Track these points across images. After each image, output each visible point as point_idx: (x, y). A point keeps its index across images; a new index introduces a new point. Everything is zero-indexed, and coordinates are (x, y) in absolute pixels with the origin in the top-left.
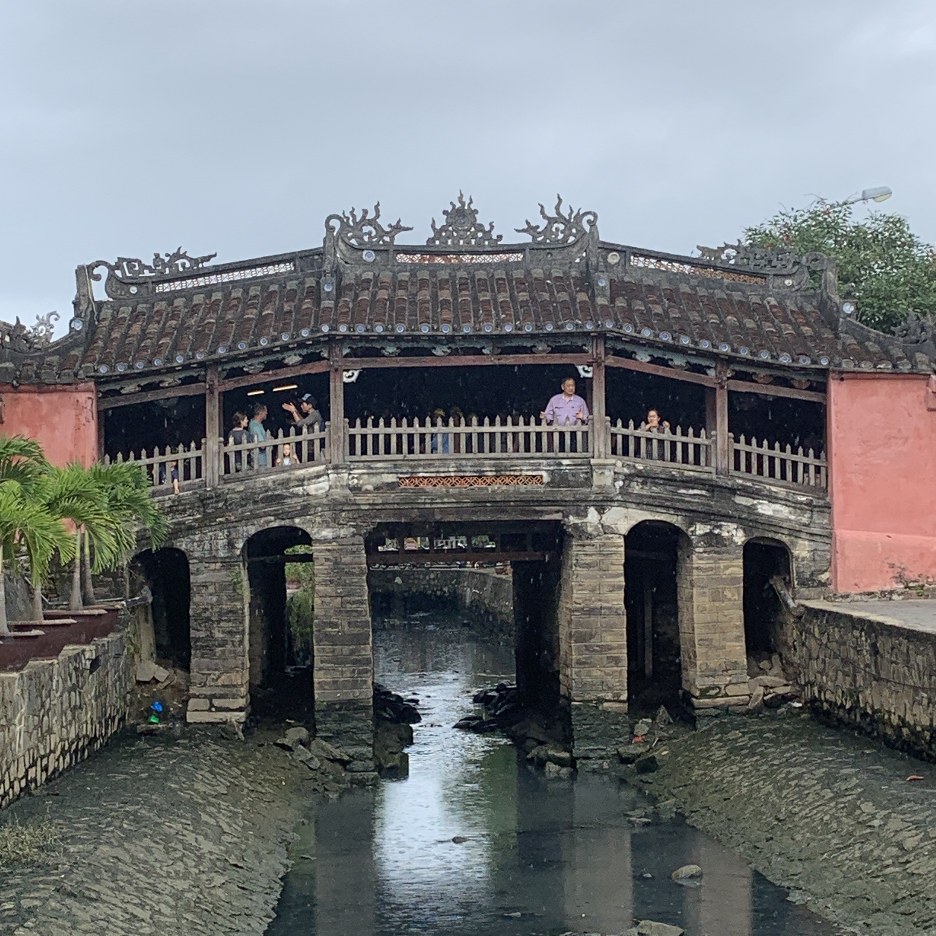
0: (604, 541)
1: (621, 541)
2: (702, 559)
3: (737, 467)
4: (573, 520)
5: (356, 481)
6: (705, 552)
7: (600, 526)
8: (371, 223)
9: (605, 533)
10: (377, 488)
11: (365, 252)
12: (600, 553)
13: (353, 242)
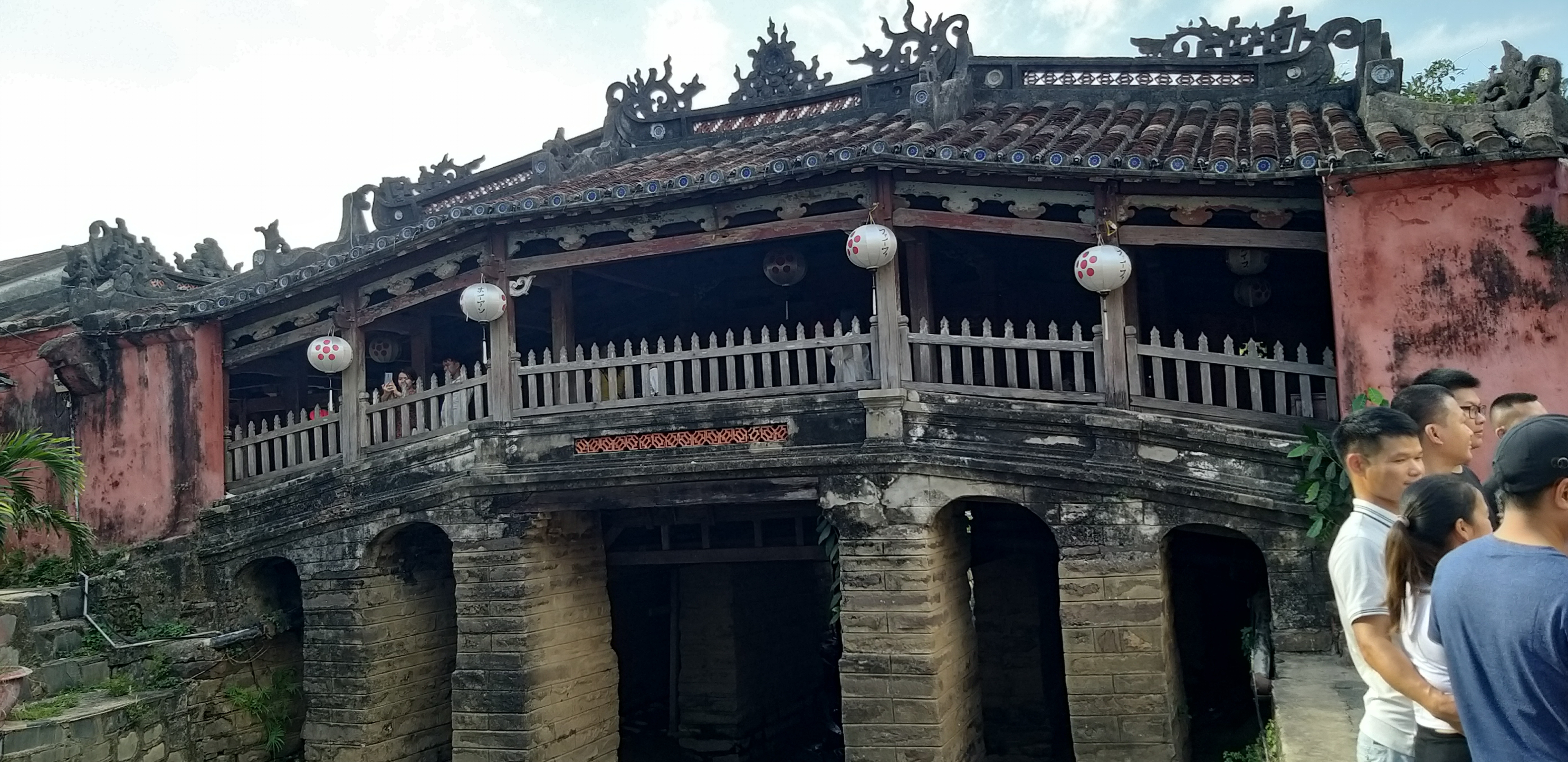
0: (889, 536)
1: (922, 537)
2: (1075, 569)
3: (1148, 390)
4: (832, 499)
5: (515, 448)
6: (1080, 556)
7: (881, 510)
9: (892, 523)
10: (543, 457)
11: (653, 128)
12: (884, 558)
13: (640, 115)
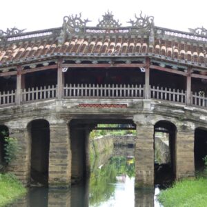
1: (153, 127)
2: (180, 134)
3: (194, 103)
5: (65, 105)
8: (78, 19)
10: (72, 107)
11: (76, 29)
13: (72, 25)
